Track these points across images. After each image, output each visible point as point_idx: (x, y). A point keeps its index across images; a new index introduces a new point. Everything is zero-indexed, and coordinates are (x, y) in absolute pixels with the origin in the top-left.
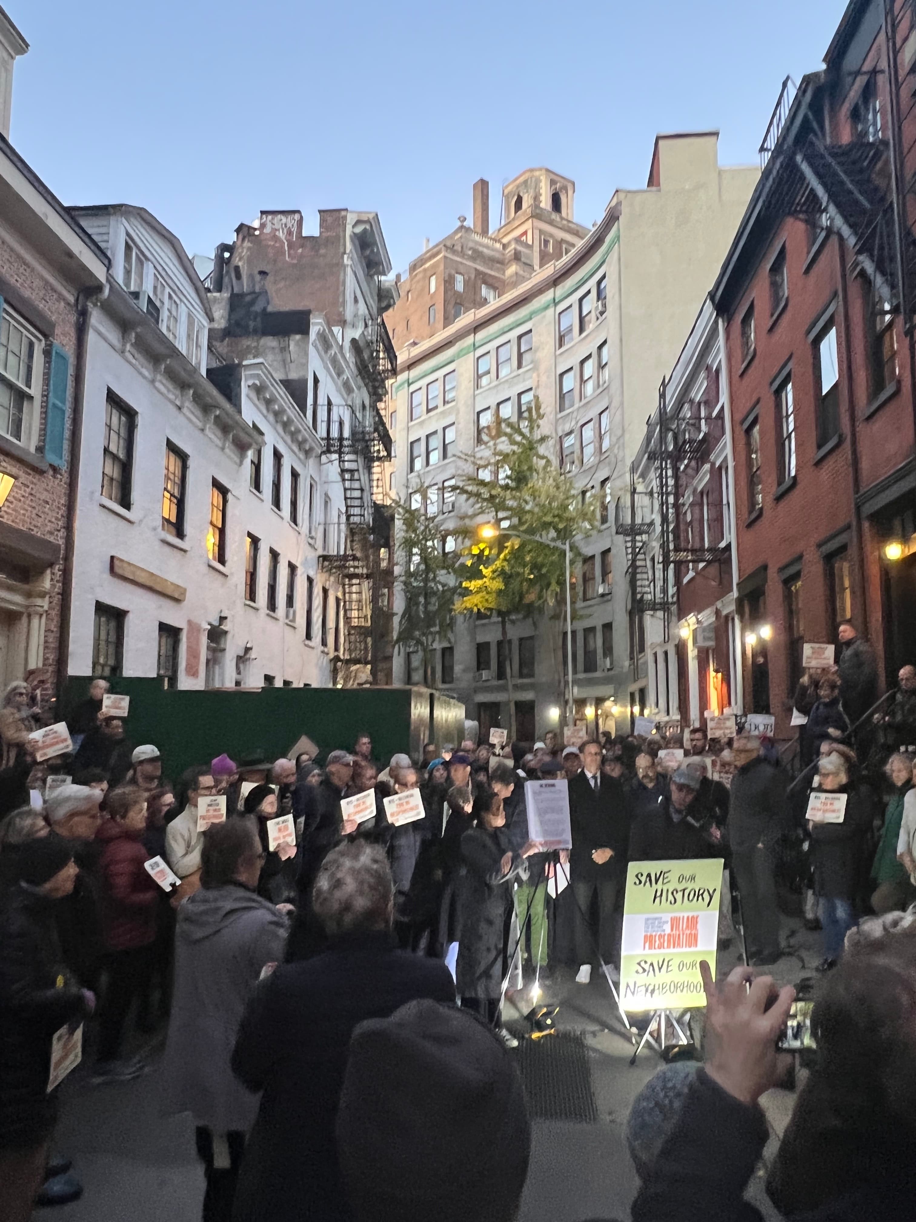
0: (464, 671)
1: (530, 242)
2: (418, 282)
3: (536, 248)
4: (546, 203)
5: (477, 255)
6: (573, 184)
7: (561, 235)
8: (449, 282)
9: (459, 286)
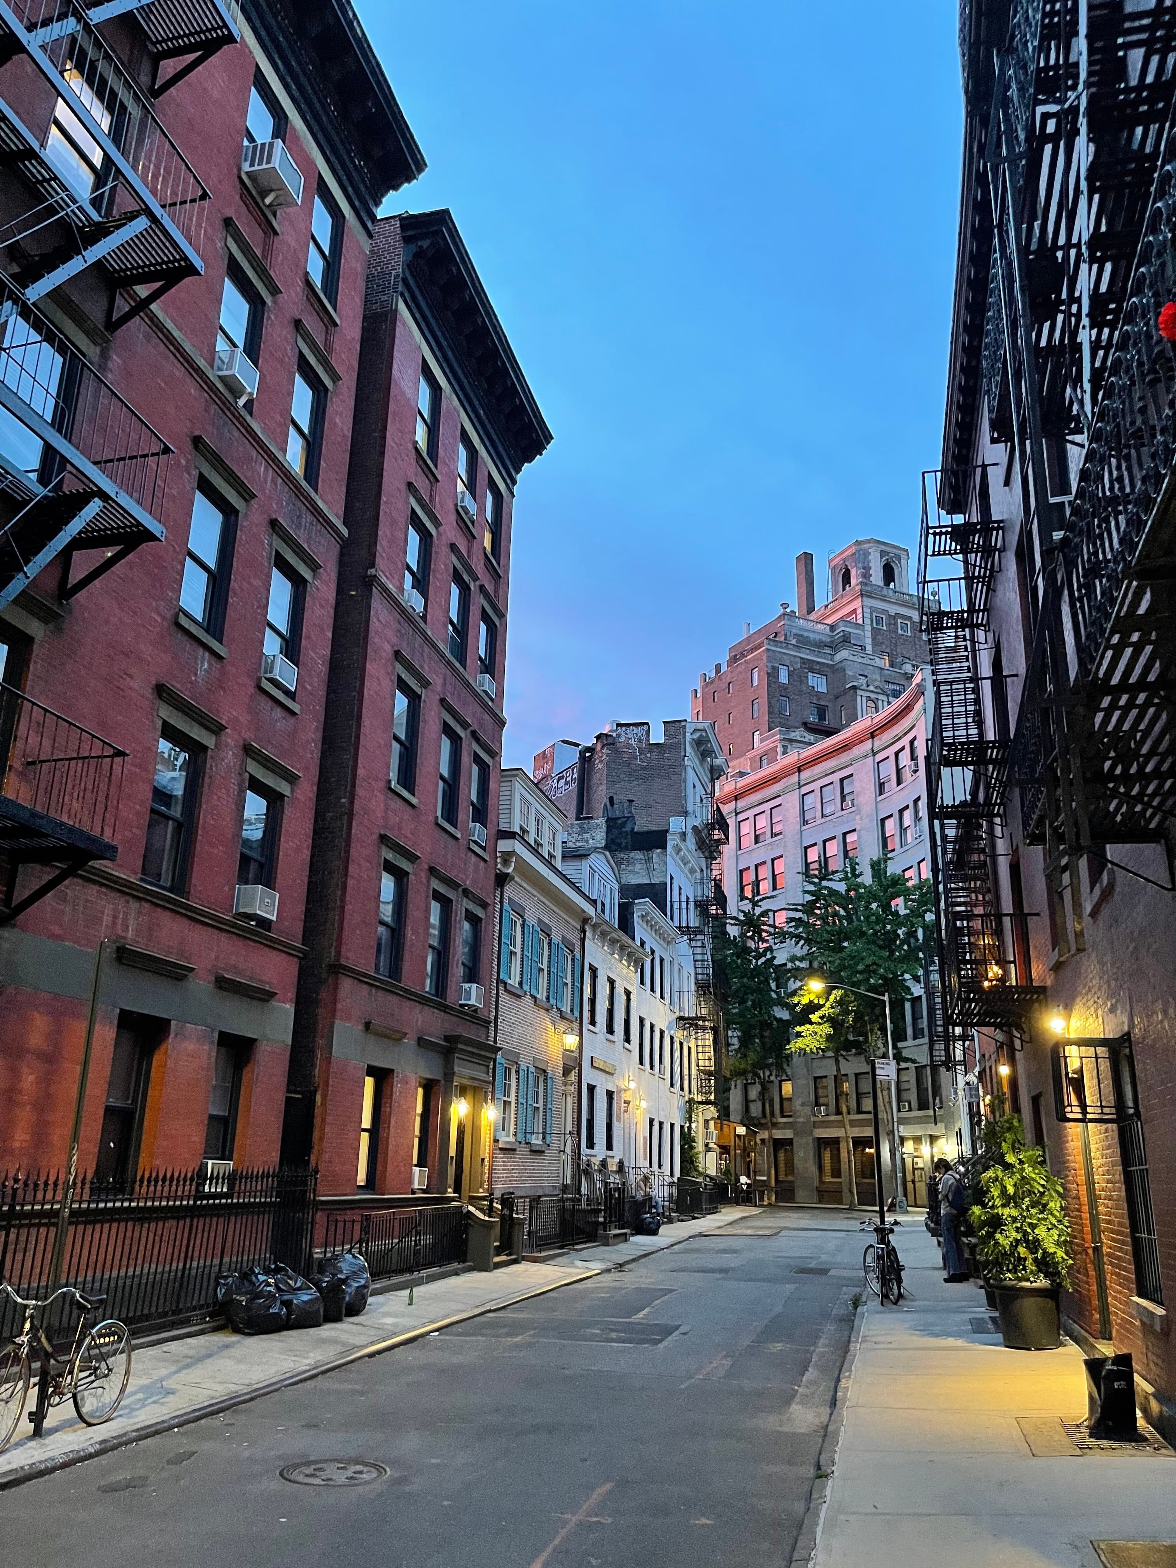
0: (803, 1105)
1: (860, 621)
2: (740, 673)
3: (868, 628)
4: (877, 577)
5: (803, 642)
6: (907, 551)
7: (893, 610)
8: (773, 675)
9: (784, 678)
